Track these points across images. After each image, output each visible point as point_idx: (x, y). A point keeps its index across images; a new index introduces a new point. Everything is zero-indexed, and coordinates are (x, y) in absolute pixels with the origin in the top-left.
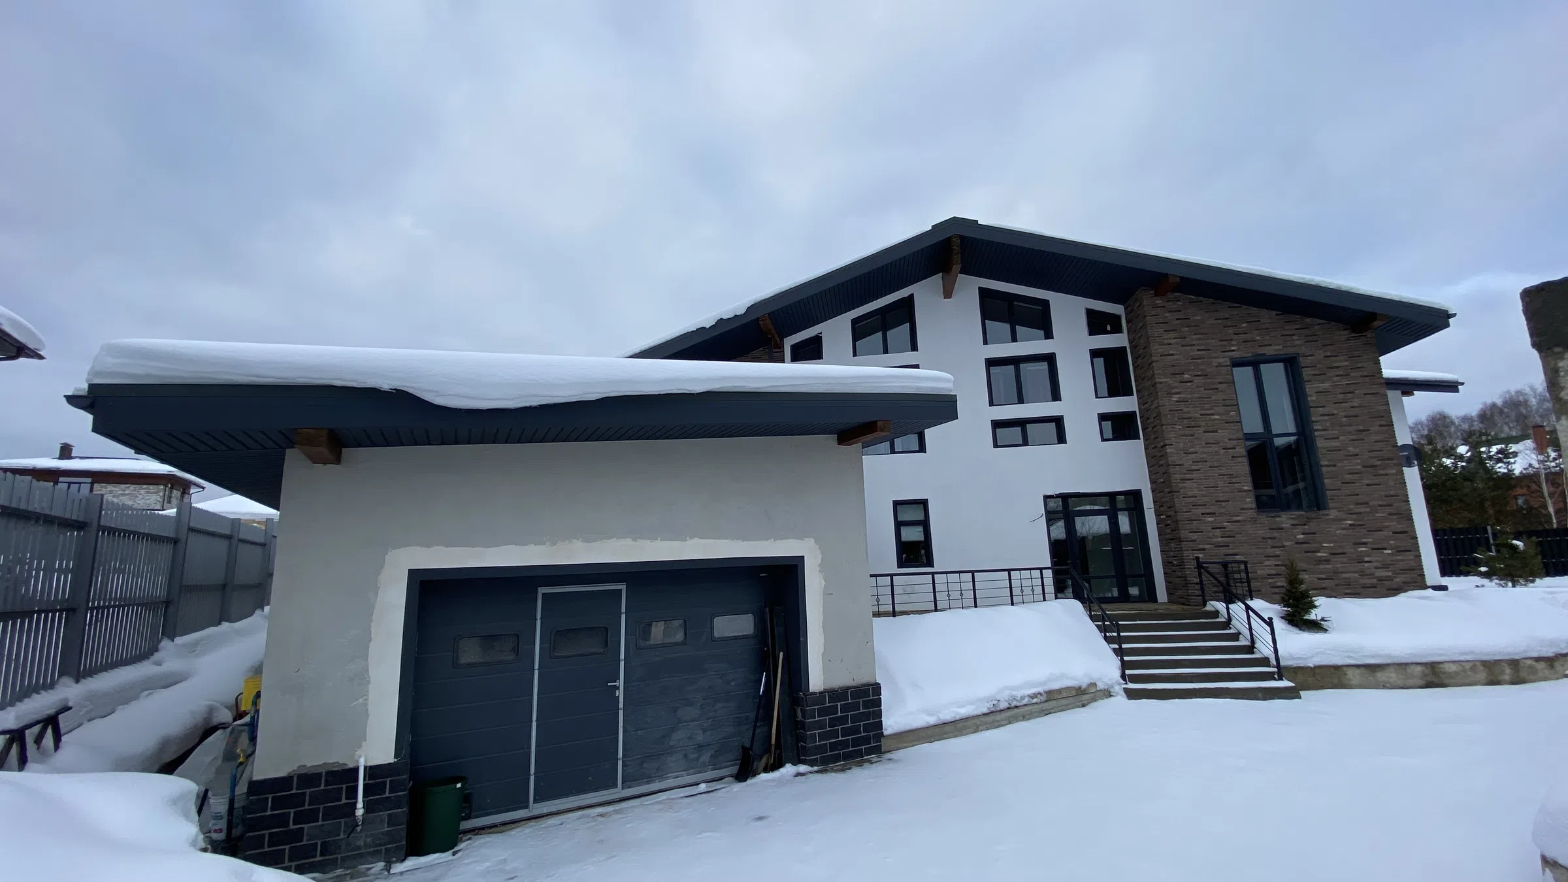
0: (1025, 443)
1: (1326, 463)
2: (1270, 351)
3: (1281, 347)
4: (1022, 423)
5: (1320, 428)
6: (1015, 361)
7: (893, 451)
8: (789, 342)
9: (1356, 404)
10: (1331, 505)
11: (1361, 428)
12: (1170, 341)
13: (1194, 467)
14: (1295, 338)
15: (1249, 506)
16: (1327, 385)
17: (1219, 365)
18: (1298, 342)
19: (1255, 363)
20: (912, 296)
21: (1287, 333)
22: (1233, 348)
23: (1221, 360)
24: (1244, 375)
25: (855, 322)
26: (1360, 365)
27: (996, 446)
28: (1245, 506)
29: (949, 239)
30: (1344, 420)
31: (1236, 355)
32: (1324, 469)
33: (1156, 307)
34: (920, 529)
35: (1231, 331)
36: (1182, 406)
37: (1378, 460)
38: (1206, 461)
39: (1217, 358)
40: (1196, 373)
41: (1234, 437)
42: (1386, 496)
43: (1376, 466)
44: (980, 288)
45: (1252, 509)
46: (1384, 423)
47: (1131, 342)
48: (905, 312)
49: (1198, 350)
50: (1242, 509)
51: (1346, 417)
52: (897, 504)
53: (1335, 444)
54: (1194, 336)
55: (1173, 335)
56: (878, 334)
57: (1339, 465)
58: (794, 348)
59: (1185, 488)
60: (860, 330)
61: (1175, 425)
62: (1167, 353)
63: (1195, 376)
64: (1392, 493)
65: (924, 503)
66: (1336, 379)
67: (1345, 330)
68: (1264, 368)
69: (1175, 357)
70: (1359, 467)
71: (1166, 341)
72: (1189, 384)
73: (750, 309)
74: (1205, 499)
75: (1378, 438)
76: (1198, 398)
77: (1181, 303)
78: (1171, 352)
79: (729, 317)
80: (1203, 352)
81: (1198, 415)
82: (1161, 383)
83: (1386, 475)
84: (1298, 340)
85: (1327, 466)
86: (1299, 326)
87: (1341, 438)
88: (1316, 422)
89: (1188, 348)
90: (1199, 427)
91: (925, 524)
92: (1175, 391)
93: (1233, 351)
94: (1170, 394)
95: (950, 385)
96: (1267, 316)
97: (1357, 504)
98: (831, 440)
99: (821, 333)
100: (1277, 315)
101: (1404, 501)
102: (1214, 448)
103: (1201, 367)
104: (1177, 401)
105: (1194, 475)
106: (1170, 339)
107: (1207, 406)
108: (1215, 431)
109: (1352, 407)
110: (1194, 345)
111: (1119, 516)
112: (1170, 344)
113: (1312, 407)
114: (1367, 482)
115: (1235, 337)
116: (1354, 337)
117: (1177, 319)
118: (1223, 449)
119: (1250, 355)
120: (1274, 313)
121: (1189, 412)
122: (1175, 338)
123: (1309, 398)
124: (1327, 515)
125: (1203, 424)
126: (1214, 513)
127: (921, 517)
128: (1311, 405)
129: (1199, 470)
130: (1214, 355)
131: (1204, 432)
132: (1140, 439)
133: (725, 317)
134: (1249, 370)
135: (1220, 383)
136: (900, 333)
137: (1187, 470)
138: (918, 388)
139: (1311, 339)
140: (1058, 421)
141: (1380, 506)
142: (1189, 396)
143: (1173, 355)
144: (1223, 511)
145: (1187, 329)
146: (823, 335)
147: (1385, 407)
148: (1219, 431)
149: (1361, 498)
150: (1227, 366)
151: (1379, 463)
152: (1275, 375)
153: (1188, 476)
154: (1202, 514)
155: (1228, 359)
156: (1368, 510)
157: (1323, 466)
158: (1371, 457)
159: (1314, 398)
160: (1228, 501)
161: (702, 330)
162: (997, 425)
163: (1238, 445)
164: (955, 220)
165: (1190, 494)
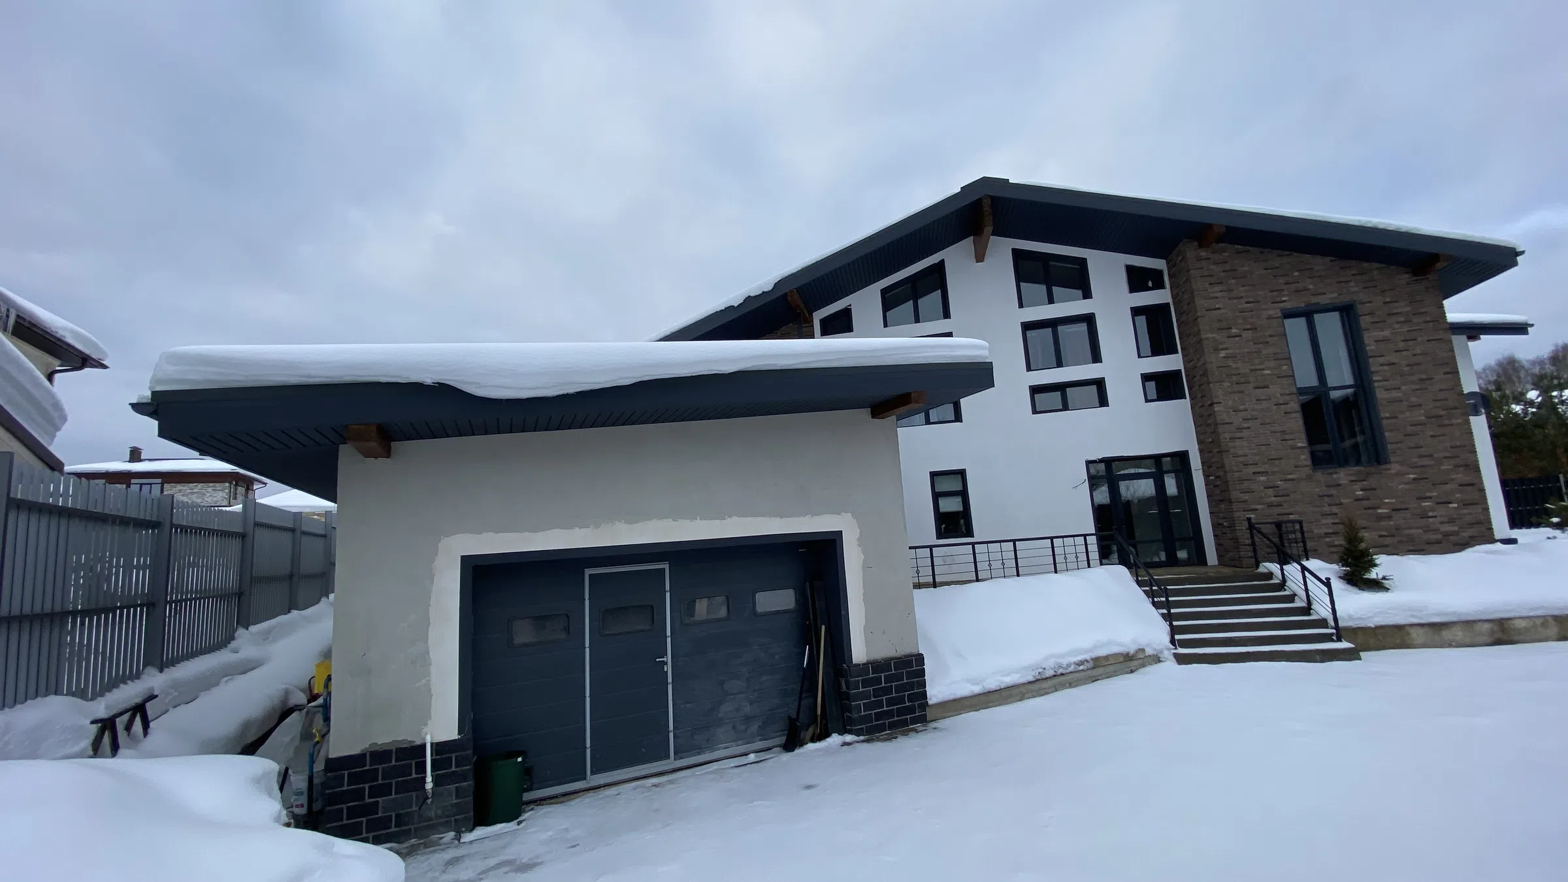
0: (1065, 408)
1: (1387, 415)
2: (1323, 300)
3: (1335, 295)
4: (1061, 387)
5: (1380, 378)
6: (1052, 324)
7: (928, 422)
8: (818, 316)
9: (1418, 352)
10: (1392, 459)
11: (1424, 377)
12: (1216, 295)
13: (1245, 425)
14: (1352, 284)
15: (1305, 463)
16: (1387, 333)
17: (1270, 318)
18: (1352, 290)
19: (1308, 314)
20: (942, 262)
21: (1342, 279)
22: (1284, 299)
23: (1271, 312)
24: (1296, 328)
25: (884, 292)
26: (1423, 310)
27: (1035, 412)
28: (1300, 463)
29: (980, 200)
30: (1406, 369)
31: (1288, 305)
32: (1385, 422)
33: (1199, 259)
34: (959, 499)
35: (1281, 280)
36: (1230, 362)
37: (1444, 410)
38: (1257, 419)
39: (1267, 310)
40: (1244, 327)
41: (1287, 392)
42: (1452, 447)
43: (1441, 416)
44: (1013, 249)
45: (1307, 466)
46: (1449, 370)
47: (1174, 297)
48: (936, 278)
49: (1247, 303)
50: (1296, 467)
51: (1408, 365)
52: (934, 475)
53: (1395, 394)
54: (1242, 289)
55: (1217, 288)
56: (909, 302)
57: (1401, 416)
58: (824, 322)
59: (1235, 447)
60: (890, 300)
61: (1224, 382)
62: (1213, 307)
63: (1245, 330)
64: (1458, 443)
65: (962, 473)
66: (1397, 326)
67: (1406, 273)
68: (1318, 318)
69: (1222, 311)
70: (1423, 418)
71: (1212, 295)
72: (1237, 339)
73: (778, 284)
74: (1257, 458)
75: (1443, 387)
76: (1248, 353)
77: (1227, 254)
78: (1217, 306)
79: (757, 294)
80: (1252, 305)
81: (1248, 371)
82: (1207, 339)
83: (1452, 425)
84: (1356, 286)
85: (1387, 418)
86: (1355, 272)
87: (1403, 388)
88: (1377, 372)
89: (1235, 301)
90: (1249, 383)
91: (964, 494)
92: (1221, 347)
93: (1285, 301)
94: (1217, 350)
95: (985, 353)
96: (1319, 263)
97: (1420, 457)
98: (865, 413)
99: (850, 305)
100: (1332, 261)
101: (1470, 452)
102: (1265, 405)
103: (1250, 320)
104: (1225, 357)
105: (1245, 433)
106: (1216, 292)
107: (1257, 361)
108: (1268, 387)
109: (1414, 355)
110: (1242, 298)
111: (1165, 478)
112: (1217, 298)
113: (1370, 357)
114: (1432, 433)
115: (1285, 287)
116: (1413, 281)
117: (1224, 271)
118: (1275, 405)
119: (1303, 305)
120: (1329, 258)
121: (1238, 369)
122: (1221, 291)
123: (1368, 348)
124: (1389, 469)
125: (1252, 379)
126: (1267, 472)
127: (959, 487)
128: (1370, 354)
129: (1249, 428)
130: (1263, 307)
131: (1255, 388)
132: (1186, 398)
133: (752, 294)
134: (1302, 322)
135: (1271, 336)
136: (931, 300)
137: (1237, 429)
138: (952, 357)
139: (1370, 284)
140: (1100, 384)
141: (1445, 458)
142: (1238, 351)
143: (1219, 309)
144: (1276, 469)
145: (1233, 281)
146: (852, 307)
147: (1450, 354)
148: (1271, 387)
149: (1422, 451)
150: (1279, 317)
151: (1444, 413)
152: (1330, 326)
153: (1238, 435)
154: (1254, 473)
155: (1279, 310)
156: (1433, 462)
157: (1382, 418)
158: (1436, 408)
159: (1373, 347)
160: (1282, 459)
161: (730, 309)
162: (1035, 390)
163: (1290, 401)
164: (985, 181)
165: (1241, 453)
